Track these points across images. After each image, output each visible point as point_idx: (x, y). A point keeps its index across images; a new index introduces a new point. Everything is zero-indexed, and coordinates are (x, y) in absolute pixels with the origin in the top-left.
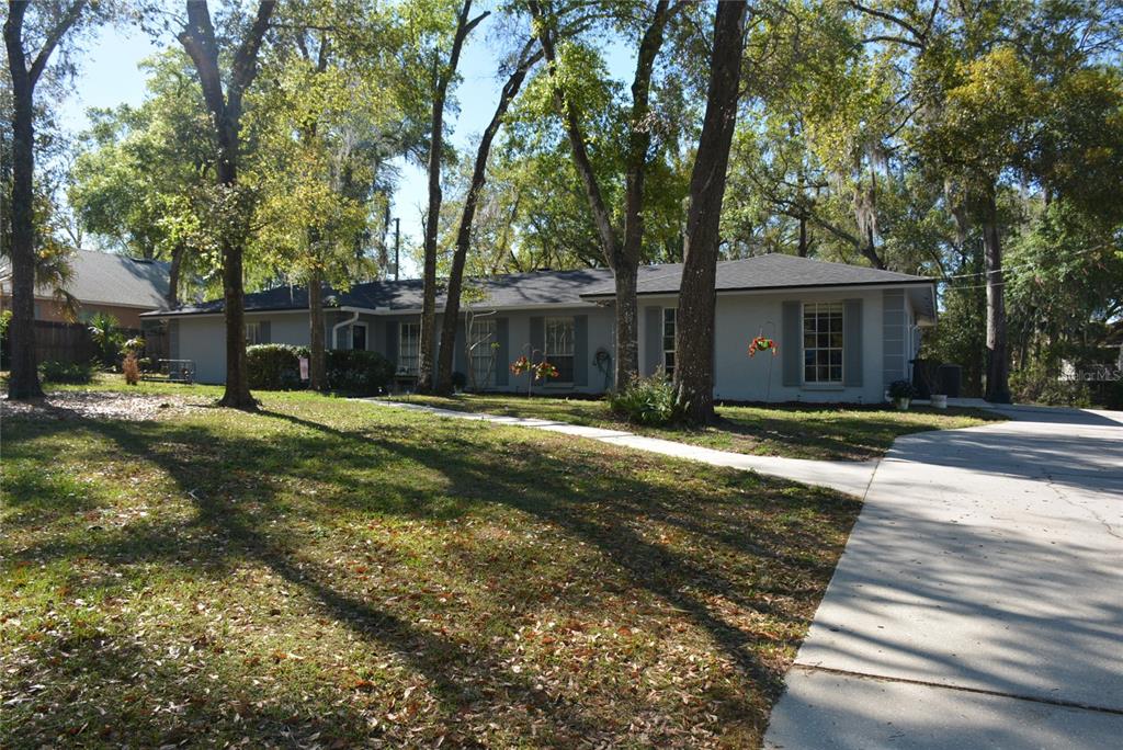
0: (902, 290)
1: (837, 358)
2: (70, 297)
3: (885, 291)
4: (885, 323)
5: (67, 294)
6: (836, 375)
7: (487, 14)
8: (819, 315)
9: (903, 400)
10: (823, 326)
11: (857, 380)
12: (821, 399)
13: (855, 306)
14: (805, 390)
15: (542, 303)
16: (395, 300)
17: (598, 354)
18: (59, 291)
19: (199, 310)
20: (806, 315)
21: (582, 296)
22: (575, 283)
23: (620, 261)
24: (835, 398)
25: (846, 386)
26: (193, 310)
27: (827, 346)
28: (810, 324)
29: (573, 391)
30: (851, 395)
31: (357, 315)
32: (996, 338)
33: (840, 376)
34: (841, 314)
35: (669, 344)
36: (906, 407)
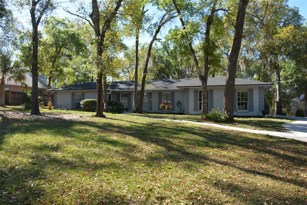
0: (264, 87)
1: (246, 104)
2: (26, 85)
3: (259, 87)
4: (259, 95)
5: (25, 84)
6: (246, 108)
7: (147, 10)
8: (241, 93)
9: (266, 115)
10: (242, 95)
11: (252, 110)
12: (242, 115)
13: (251, 90)
14: (238, 112)
15: (163, 89)
16: (118, 87)
17: (178, 102)
18: (23, 83)
19: (64, 89)
20: (238, 93)
21: (177, 87)
22: (169, 83)
23: (203, 78)
24: (246, 115)
25: (249, 111)
26: (62, 89)
27: (243, 101)
28: (239, 95)
29: (171, 112)
30: (250, 114)
31: (111, 91)
32: (280, 99)
33: (247, 109)
34: (247, 93)
35: (200, 100)
36: (267, 117)
